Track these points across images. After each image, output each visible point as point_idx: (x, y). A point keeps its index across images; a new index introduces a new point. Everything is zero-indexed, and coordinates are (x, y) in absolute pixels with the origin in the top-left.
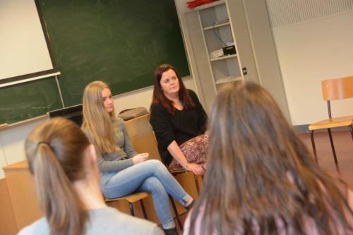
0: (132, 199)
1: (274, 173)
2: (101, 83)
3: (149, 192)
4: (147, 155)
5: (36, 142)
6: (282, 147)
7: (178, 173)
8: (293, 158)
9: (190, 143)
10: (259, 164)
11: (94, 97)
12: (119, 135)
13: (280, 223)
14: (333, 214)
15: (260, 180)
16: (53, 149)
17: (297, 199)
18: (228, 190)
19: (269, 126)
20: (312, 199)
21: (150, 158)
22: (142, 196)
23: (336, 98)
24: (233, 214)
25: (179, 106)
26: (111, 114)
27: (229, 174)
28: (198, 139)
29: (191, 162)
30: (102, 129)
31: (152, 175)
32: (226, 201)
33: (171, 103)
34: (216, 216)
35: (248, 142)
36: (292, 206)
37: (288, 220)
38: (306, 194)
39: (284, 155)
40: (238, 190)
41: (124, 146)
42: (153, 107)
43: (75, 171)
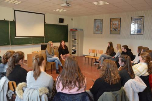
0: (52, 63)
1: (74, 73)
2: (51, 42)
3: (55, 63)
4: (56, 56)
5: (35, 58)
6: (76, 69)
7: (61, 60)
8: (77, 71)
9: (64, 55)
10: (72, 71)
11: (50, 44)
12: (52, 51)
13: (72, 82)
14: (81, 81)
15: (71, 74)
16: (37, 60)
17: (76, 79)
18: (65, 75)
19: (75, 65)
20: (79, 79)
21: (57, 57)
22: (54, 63)
23: (91, 52)
24: (65, 79)
25: (64, 48)
26: (52, 47)
27: (66, 72)
28: (66, 55)
29: (64, 58)
30: (50, 50)
31: (56, 60)
32: (64, 76)
33: (63, 47)
34: (62, 78)
35: (71, 67)
36: (75, 79)
37: (74, 81)
38: (78, 78)
39: (76, 70)
40: (67, 75)
41: (53, 53)
42: (59, 47)
43: (40, 65)
